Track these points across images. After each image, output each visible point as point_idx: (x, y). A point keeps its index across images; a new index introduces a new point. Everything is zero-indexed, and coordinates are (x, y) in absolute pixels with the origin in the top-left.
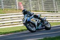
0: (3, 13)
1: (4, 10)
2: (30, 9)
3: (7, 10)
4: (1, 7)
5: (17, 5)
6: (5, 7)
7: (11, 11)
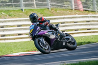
0: (50, 16)
1: (51, 10)
2: (94, 9)
3: (56, 11)
4: (46, 5)
5: (73, 2)
6: (52, 5)
7: (62, 11)
